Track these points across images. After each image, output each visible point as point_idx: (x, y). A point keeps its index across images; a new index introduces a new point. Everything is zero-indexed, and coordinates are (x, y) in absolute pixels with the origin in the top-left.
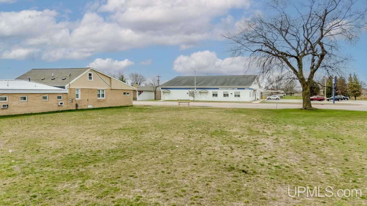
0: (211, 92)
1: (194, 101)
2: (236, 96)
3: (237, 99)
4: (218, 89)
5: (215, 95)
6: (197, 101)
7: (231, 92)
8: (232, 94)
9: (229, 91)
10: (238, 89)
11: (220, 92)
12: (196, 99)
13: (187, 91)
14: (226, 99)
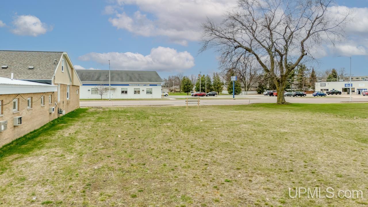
0: (119, 89)
1: (101, 99)
2: (148, 93)
3: (149, 96)
4: (128, 85)
5: (124, 92)
6: (105, 100)
7: (143, 89)
8: (144, 90)
9: (141, 88)
10: (150, 85)
11: (131, 89)
12: (104, 97)
13: (90, 87)
14: (137, 96)
